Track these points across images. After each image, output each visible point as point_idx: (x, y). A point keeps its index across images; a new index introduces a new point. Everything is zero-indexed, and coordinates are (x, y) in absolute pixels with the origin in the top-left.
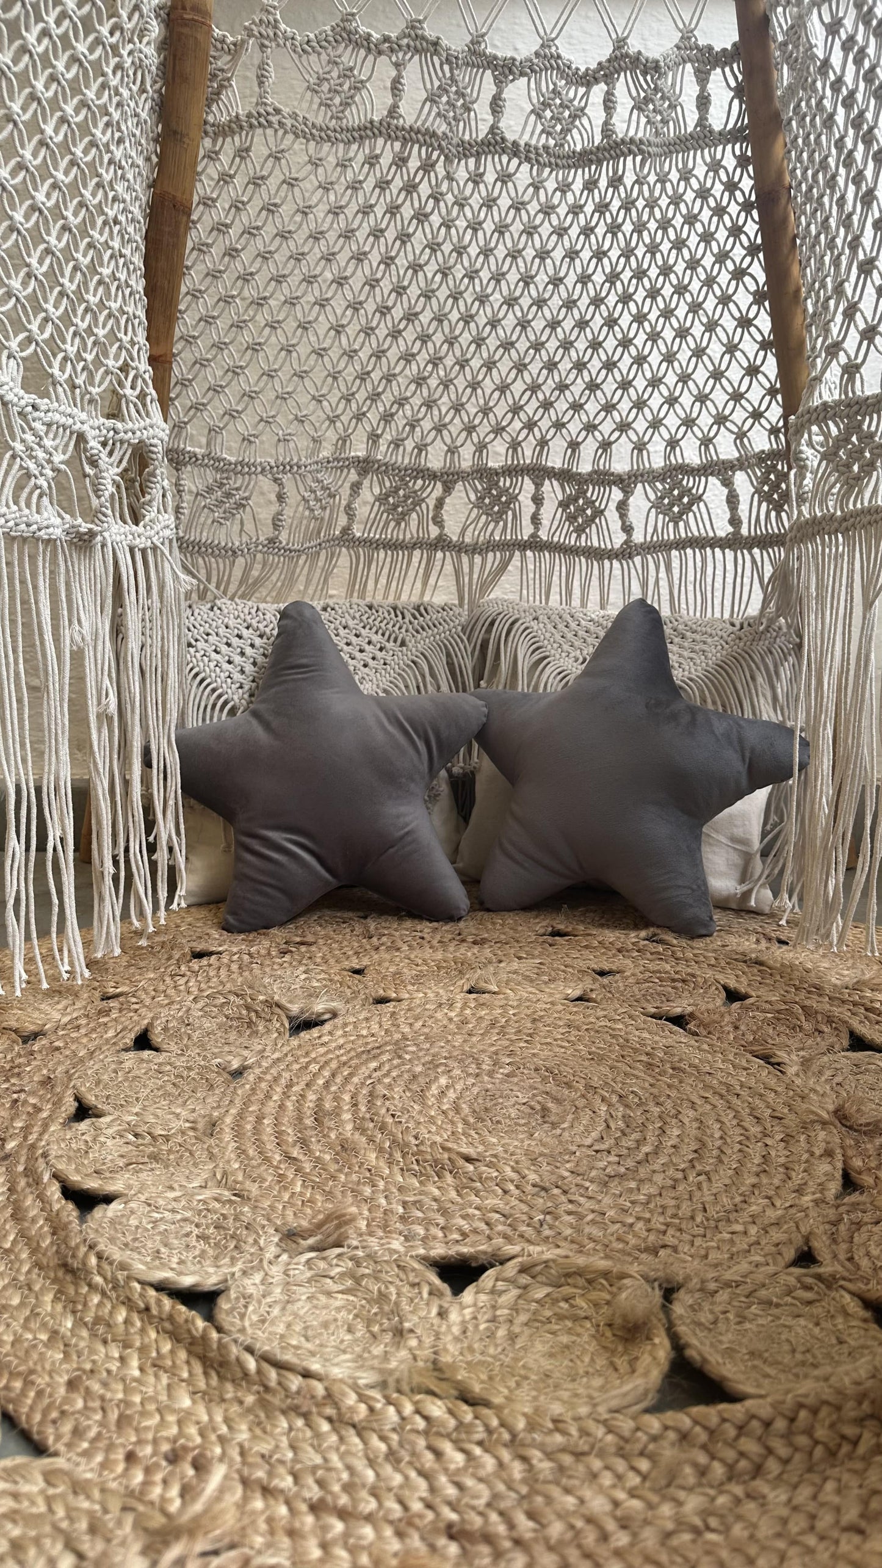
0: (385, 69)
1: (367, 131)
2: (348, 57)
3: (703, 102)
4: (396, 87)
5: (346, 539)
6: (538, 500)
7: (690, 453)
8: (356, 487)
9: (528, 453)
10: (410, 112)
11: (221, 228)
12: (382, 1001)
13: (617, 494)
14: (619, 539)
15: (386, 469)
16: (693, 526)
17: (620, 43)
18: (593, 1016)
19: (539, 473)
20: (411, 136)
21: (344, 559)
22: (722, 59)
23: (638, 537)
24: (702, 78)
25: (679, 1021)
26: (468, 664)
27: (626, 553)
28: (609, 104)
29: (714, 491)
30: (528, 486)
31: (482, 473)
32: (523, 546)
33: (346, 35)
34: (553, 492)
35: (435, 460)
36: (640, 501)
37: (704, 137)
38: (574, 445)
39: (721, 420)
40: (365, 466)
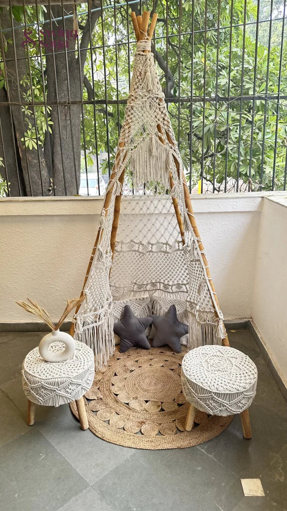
0: (137, 246)
1: (134, 251)
2: (132, 243)
3: (179, 246)
4: (139, 247)
5: (133, 291)
6: (160, 285)
7: (180, 282)
8: (134, 286)
9: (158, 280)
10: (140, 250)
11: (116, 261)
12: (140, 367)
13: (171, 287)
14: (171, 291)
15: (138, 285)
16: (181, 290)
17: (167, 242)
18: (163, 369)
19: (160, 283)
20: (140, 253)
21: (132, 293)
22: (181, 242)
23: (174, 291)
24: (178, 244)
25: (172, 370)
26: (150, 307)
27: (172, 293)
28: (166, 247)
29: (184, 286)
30: (159, 284)
31: (152, 283)
32: (158, 290)
33: (132, 241)
34: (162, 285)
35: (145, 283)
36: (174, 288)
37: (179, 250)
38: (164, 281)
39: (184, 279)
40: (135, 283)
